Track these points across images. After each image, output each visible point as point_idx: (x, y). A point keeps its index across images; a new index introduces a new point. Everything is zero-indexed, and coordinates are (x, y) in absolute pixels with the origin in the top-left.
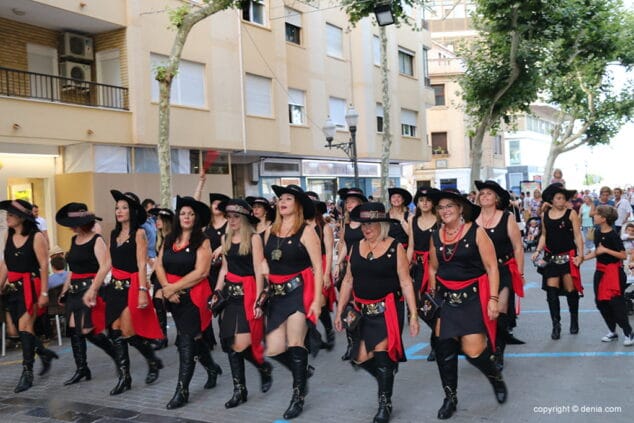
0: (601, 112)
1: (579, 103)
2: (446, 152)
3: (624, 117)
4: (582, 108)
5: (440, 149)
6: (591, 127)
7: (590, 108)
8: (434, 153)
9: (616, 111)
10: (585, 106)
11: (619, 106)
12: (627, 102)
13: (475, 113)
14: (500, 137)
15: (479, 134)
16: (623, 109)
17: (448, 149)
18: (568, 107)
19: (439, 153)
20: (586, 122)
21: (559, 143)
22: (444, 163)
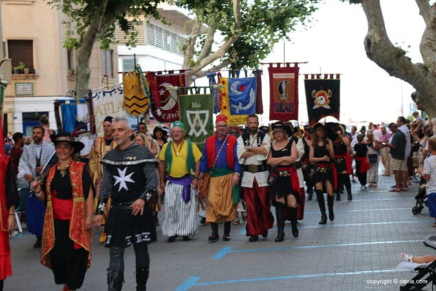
0: (249, 23)
1: (220, 8)
2: (32, 71)
3: (278, 32)
4: (225, 16)
5: (21, 66)
6: (236, 44)
7: (235, 16)
8: (13, 73)
9: (268, 22)
10: (229, 13)
11: (272, 15)
12: (283, 11)
13: (79, 12)
14: (112, 52)
15: (84, 44)
16: (277, 19)
17: (35, 67)
18: (205, 13)
19: (21, 72)
20: (230, 35)
21: (193, 64)
22: (29, 87)
